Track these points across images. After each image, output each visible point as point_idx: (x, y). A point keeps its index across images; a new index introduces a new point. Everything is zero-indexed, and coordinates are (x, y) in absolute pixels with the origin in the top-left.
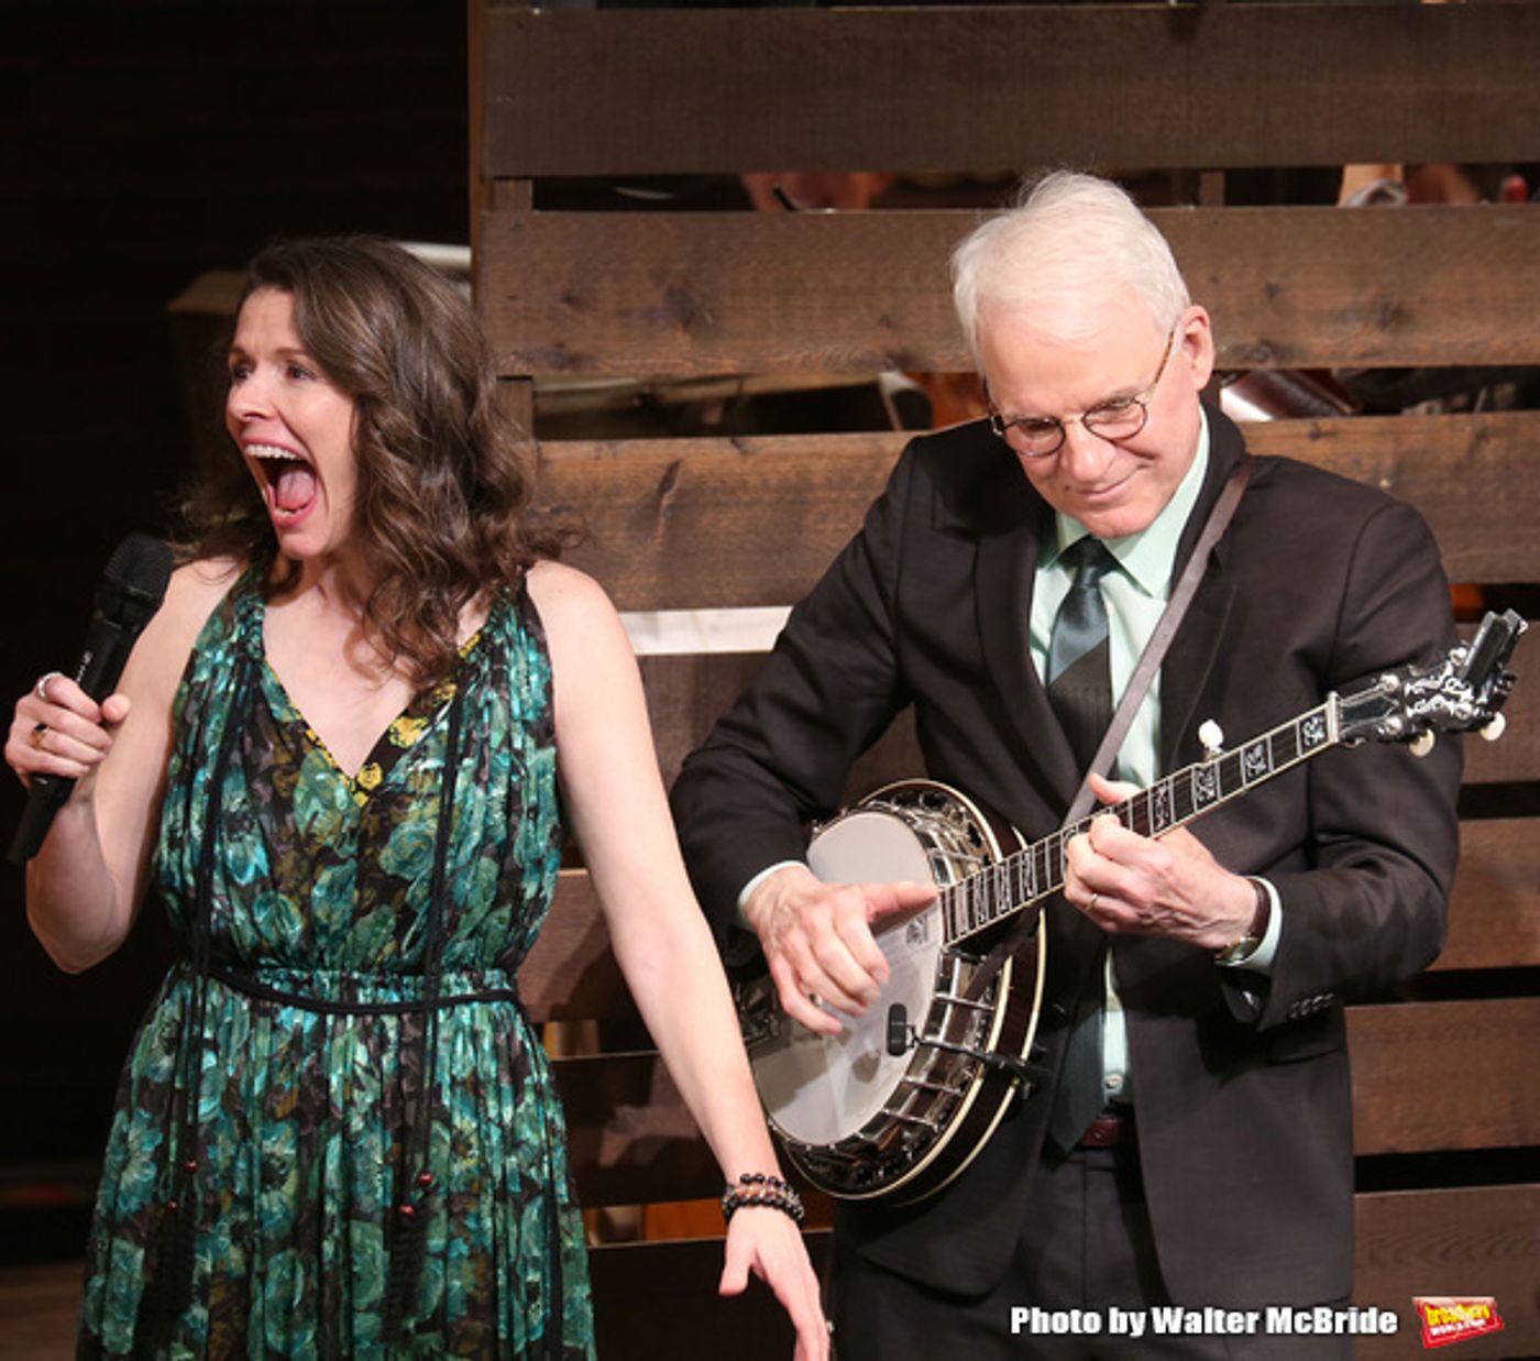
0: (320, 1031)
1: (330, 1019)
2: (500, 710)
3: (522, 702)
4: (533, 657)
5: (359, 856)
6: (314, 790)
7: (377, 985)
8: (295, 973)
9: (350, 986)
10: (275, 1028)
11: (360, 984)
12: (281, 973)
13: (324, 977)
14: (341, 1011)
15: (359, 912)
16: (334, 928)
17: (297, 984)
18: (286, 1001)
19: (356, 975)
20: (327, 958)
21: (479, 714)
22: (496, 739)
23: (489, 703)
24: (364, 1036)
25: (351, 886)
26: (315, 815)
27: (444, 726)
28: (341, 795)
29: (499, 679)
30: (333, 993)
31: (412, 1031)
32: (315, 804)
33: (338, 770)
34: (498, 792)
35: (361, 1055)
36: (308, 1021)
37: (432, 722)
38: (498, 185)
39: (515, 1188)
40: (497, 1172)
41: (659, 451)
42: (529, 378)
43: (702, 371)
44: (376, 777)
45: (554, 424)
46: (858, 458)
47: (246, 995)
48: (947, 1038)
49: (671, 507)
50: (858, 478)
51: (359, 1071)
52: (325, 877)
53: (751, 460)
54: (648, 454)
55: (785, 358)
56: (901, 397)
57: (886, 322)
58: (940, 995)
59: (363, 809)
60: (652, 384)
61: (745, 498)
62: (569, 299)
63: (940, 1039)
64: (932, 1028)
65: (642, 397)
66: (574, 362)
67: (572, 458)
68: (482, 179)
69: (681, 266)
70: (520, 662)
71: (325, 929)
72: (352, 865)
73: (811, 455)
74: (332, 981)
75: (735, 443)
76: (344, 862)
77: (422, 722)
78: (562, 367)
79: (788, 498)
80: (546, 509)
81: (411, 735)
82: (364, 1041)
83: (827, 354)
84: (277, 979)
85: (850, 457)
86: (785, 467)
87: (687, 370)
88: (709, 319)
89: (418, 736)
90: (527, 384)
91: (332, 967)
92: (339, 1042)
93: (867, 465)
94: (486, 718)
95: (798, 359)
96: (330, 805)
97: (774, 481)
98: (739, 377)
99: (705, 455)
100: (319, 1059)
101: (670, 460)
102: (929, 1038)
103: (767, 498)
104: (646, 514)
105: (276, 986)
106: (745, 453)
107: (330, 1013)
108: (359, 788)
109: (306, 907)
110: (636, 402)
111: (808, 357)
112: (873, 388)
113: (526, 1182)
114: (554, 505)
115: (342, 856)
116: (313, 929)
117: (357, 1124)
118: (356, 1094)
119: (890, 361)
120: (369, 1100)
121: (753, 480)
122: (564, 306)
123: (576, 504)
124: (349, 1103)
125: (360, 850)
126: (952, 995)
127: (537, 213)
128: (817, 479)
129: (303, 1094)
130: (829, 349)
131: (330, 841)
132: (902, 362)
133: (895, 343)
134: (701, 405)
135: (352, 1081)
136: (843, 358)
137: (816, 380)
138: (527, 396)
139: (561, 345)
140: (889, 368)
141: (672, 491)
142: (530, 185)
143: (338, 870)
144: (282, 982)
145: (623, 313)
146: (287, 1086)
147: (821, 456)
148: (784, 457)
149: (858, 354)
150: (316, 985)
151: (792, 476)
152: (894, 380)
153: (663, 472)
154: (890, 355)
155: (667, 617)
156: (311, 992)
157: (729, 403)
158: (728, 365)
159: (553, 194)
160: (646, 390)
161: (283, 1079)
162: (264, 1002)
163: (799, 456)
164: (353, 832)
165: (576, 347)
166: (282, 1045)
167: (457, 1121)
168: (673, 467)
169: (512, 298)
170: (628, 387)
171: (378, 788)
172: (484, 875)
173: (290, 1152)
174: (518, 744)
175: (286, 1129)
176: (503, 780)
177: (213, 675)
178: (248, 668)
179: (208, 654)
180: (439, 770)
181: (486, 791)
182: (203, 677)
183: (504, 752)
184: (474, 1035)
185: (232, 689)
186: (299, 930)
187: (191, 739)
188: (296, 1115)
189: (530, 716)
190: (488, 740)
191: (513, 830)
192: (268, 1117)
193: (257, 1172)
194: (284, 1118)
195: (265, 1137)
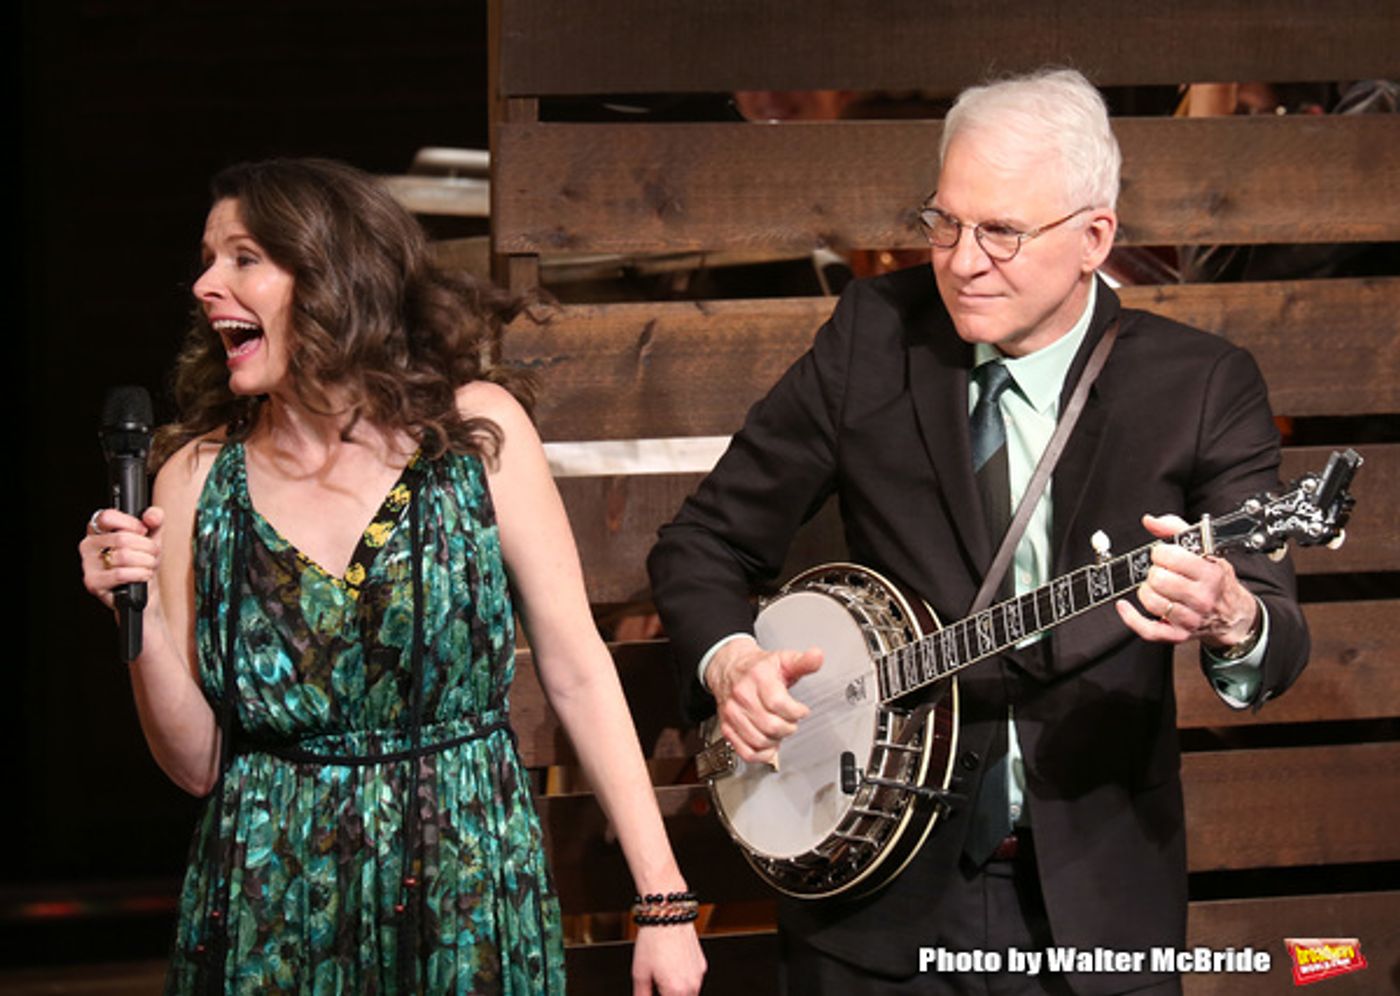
0: (354, 779)
1: (361, 769)
2: (448, 504)
3: (465, 494)
5: (362, 639)
6: (315, 596)
7: (396, 738)
8: (331, 738)
9: (374, 742)
10: (318, 783)
11: (383, 738)
12: (320, 741)
13: (354, 737)
14: (369, 763)
15: (370, 682)
16: (352, 698)
17: (333, 746)
18: (325, 763)
19: (378, 732)
20: (353, 723)
21: (431, 510)
22: (450, 526)
23: (438, 499)
24: (389, 778)
25: (360, 663)
27: (406, 526)
28: (337, 596)
29: (443, 479)
30: (361, 750)
31: (425, 770)
32: (320, 608)
33: (329, 577)
34: (459, 567)
35: (387, 794)
36: (342, 773)
37: (398, 523)
38: (513, 102)
39: (512, 885)
40: (497, 875)
41: (636, 313)
42: (535, 255)
43: (672, 250)
44: (360, 575)
46: (796, 318)
47: (294, 761)
48: (885, 776)
49: (649, 357)
50: (797, 333)
51: (385, 807)
52: (340, 662)
53: (712, 319)
54: (627, 316)
55: (739, 238)
56: (830, 269)
57: (818, 209)
58: (880, 742)
59: (358, 601)
60: (633, 260)
61: (707, 350)
62: (567, 192)
63: (880, 776)
64: (873, 768)
65: (624, 269)
66: (571, 242)
67: (570, 318)
68: (498, 97)
69: (656, 166)
71: (346, 699)
72: (358, 647)
73: (759, 316)
74: (360, 739)
75: (700, 307)
76: (350, 646)
77: (390, 524)
78: (562, 246)
79: (742, 349)
80: (549, 359)
81: (382, 535)
82: (388, 783)
83: (772, 235)
84: (316, 745)
85: (790, 317)
86: (739, 325)
87: (661, 248)
88: (678, 208)
89: (389, 535)
90: (533, 261)
91: (359, 728)
92: (369, 786)
93: (804, 322)
94: (438, 511)
95: (749, 238)
97: (729, 337)
98: (702, 254)
99: (675, 316)
100: (353, 803)
101: (645, 320)
102: (871, 776)
103: (725, 349)
104: (629, 362)
105: (316, 751)
106: (707, 314)
107: (361, 764)
108: (350, 585)
109: (329, 689)
110: (621, 274)
111: (757, 237)
112: (808, 263)
114: (556, 355)
115: (349, 640)
116: (337, 703)
117: (384, 849)
118: (382, 826)
119: (822, 241)
120: (394, 829)
121: (713, 335)
122: (564, 198)
123: (573, 354)
124: (378, 833)
125: (362, 633)
126: (888, 742)
127: (541, 124)
128: (763, 335)
129: (341, 832)
130: (773, 231)
131: (338, 632)
132: (831, 242)
133: (826, 227)
134: (672, 276)
135: (380, 815)
136: (784, 238)
137: (763, 256)
138: (534, 269)
139: (560, 229)
140: (821, 246)
141: (648, 345)
142: (536, 103)
143: (348, 653)
144: (320, 747)
145: (609, 203)
146: (328, 827)
147: (766, 316)
148: (738, 317)
149: (796, 236)
150: (348, 745)
151: (744, 331)
152: (824, 256)
153: (641, 330)
154: (821, 235)
155: (644, 445)
156: (345, 751)
157: (694, 274)
158: (694, 244)
159: (555, 109)
160: (629, 264)
161: (325, 823)
162: (306, 766)
163: (750, 317)
164: (354, 621)
165: (573, 231)
166: (323, 796)
167: (463, 838)
168: (650, 326)
169: (522, 191)
170: (615, 261)
171: (364, 583)
172: (458, 634)
173: (332, 879)
174: (467, 527)
175: (327, 862)
176: (461, 555)
177: (216, 527)
178: (242, 517)
179: (209, 512)
180: (408, 559)
181: (449, 568)
182: (208, 530)
183: (458, 534)
184: (475, 767)
185: (232, 535)
186: (327, 706)
187: (207, 580)
188: (336, 850)
189: (473, 504)
190: (443, 527)
191: (473, 595)
192: (315, 853)
193: (306, 901)
194: (326, 853)
195: (312, 869)
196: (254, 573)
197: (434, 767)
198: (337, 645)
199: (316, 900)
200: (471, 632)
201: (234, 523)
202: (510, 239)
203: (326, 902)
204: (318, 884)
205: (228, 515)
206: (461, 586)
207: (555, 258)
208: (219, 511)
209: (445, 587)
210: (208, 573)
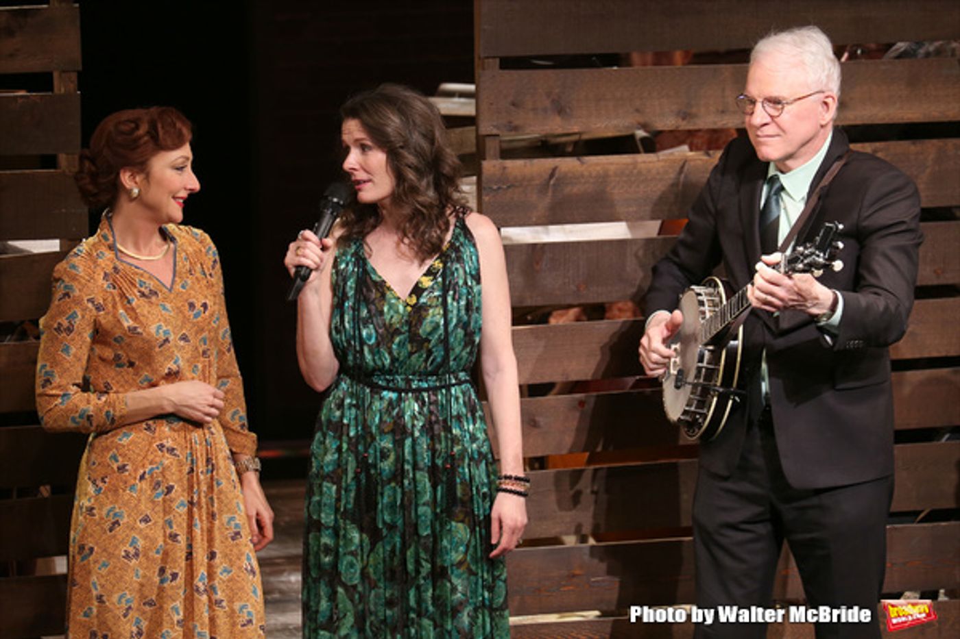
0: (400, 399)
1: (403, 394)
2: (461, 271)
3: (470, 267)
4: (472, 249)
5: (409, 331)
6: (391, 306)
7: (419, 381)
8: (388, 377)
9: (408, 381)
10: (381, 399)
11: (413, 380)
12: (382, 377)
13: (398, 378)
14: (406, 391)
15: (411, 353)
16: (401, 359)
17: (388, 381)
18: (385, 389)
19: (411, 377)
20: (400, 371)
21: (453, 274)
22: (461, 282)
23: (457, 269)
24: (417, 400)
25: (406, 343)
26: (392, 317)
27: (440, 279)
28: (401, 308)
29: (459, 259)
30: (402, 384)
31: (433, 398)
32: (392, 312)
33: (399, 298)
34: (463, 303)
35: (416, 408)
36: (393, 395)
37: (435, 278)
38: (486, 61)
39: (476, 456)
40: (470, 450)
41: (547, 163)
42: (498, 135)
43: (566, 131)
44: (414, 300)
45: (508, 153)
46: (628, 164)
47: (369, 386)
49: (554, 185)
50: (627, 172)
51: (416, 413)
52: (397, 340)
53: (585, 166)
54: (544, 165)
55: (598, 125)
56: (643, 139)
57: (637, 111)
59: (410, 313)
60: (546, 136)
61: (583, 181)
62: (514, 104)
65: (542, 141)
66: (516, 129)
67: (516, 166)
68: (479, 58)
69: (557, 91)
70: (467, 252)
71: (397, 360)
72: (407, 334)
73: (608, 163)
74: (402, 379)
75: (579, 160)
76: (404, 333)
77: (431, 278)
78: (511, 130)
79: (600, 180)
80: (505, 187)
81: (427, 282)
82: (417, 401)
84: (380, 379)
85: (624, 164)
86: (598, 168)
87: (560, 131)
88: (568, 110)
89: (431, 284)
90: (497, 138)
91: (401, 374)
92: (407, 403)
93: (631, 167)
94: (456, 275)
95: (603, 126)
96: (397, 312)
97: (594, 174)
98: (580, 134)
99: (567, 164)
100: (400, 410)
101: (553, 166)
103: (592, 180)
104: (544, 187)
105: (380, 382)
106: (583, 163)
107: (403, 392)
108: (408, 305)
109: (390, 353)
110: (539, 144)
111: (608, 124)
112: (632, 137)
113: (480, 453)
114: (508, 185)
115: (403, 330)
116: (394, 360)
117: (417, 434)
118: (415, 422)
119: (639, 126)
120: (421, 424)
121: (586, 173)
122: (512, 107)
123: (517, 184)
124: (413, 426)
125: (410, 328)
127: (501, 71)
128: (611, 173)
129: (395, 424)
130: (615, 122)
131: (398, 326)
132: (644, 126)
133: (641, 120)
134: (565, 144)
135: (413, 417)
136: (621, 124)
137: (610, 134)
138: (497, 142)
139: (510, 122)
140: (639, 129)
141: (554, 179)
142: (498, 60)
143: (402, 337)
144: (382, 381)
145: (534, 109)
146: (388, 420)
147: (612, 164)
148: (597, 164)
149: (626, 124)
150: (396, 381)
151: (601, 172)
152: (640, 133)
153: (550, 172)
154: (639, 124)
155: (552, 228)
156: (394, 384)
157: (576, 143)
158: (576, 129)
159: (508, 63)
160: (544, 139)
161: (386, 418)
162: (376, 388)
163: (604, 164)
164: (406, 321)
165: (516, 123)
166: (385, 405)
167: (454, 431)
168: (554, 170)
169: (491, 104)
170: (536, 138)
171: (416, 304)
172: (459, 336)
173: (391, 446)
174: (469, 284)
175: (389, 437)
176: (464, 298)
177: (347, 265)
178: (361, 262)
179: (344, 258)
180: (439, 296)
181: (458, 303)
182: (343, 266)
183: (464, 287)
184: (457, 399)
185: (356, 270)
186: (389, 361)
187: (341, 290)
188: (393, 432)
189: (473, 273)
190: (457, 283)
191: (469, 317)
192: (382, 433)
193: (378, 454)
194: (388, 433)
195: (381, 440)
196: (364, 290)
197: (436, 395)
198: (397, 332)
199: (384, 455)
200: (466, 335)
201: (356, 264)
202: (486, 128)
203: (388, 456)
204: (384, 448)
205: (353, 259)
206: (463, 312)
207: (507, 136)
208: (349, 257)
209: (455, 312)
210: (342, 287)
